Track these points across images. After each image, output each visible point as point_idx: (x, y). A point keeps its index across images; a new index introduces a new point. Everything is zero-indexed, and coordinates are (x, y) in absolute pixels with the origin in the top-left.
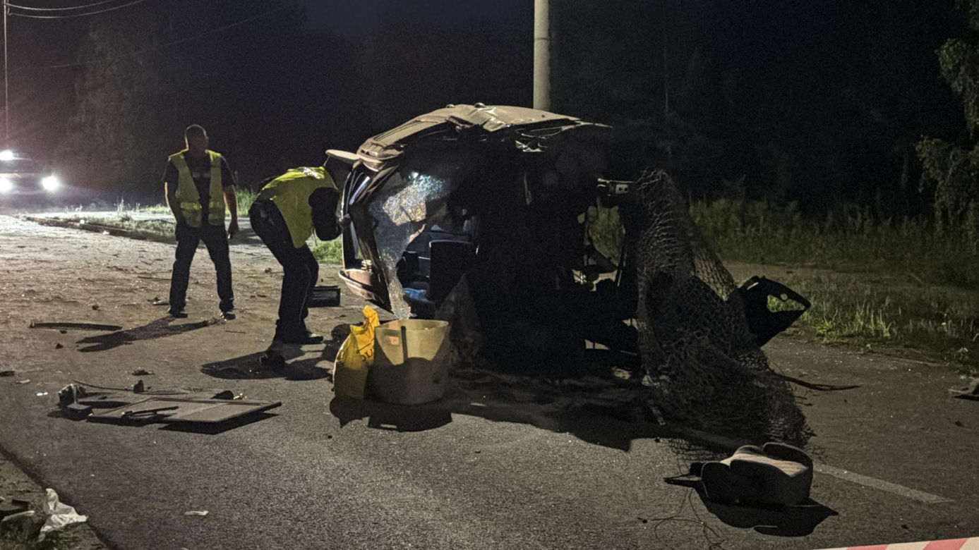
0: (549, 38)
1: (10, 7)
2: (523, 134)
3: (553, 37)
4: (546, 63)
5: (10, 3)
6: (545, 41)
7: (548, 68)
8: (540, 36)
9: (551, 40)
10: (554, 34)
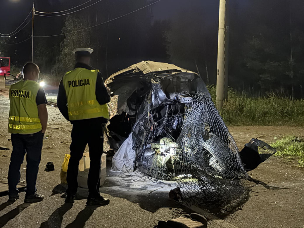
0: (224, 28)
1: (35, 12)
2: (155, 76)
3: (226, 28)
4: (223, 39)
5: (35, 10)
6: (223, 30)
7: (224, 41)
8: (221, 28)
9: (225, 29)
10: (227, 27)
